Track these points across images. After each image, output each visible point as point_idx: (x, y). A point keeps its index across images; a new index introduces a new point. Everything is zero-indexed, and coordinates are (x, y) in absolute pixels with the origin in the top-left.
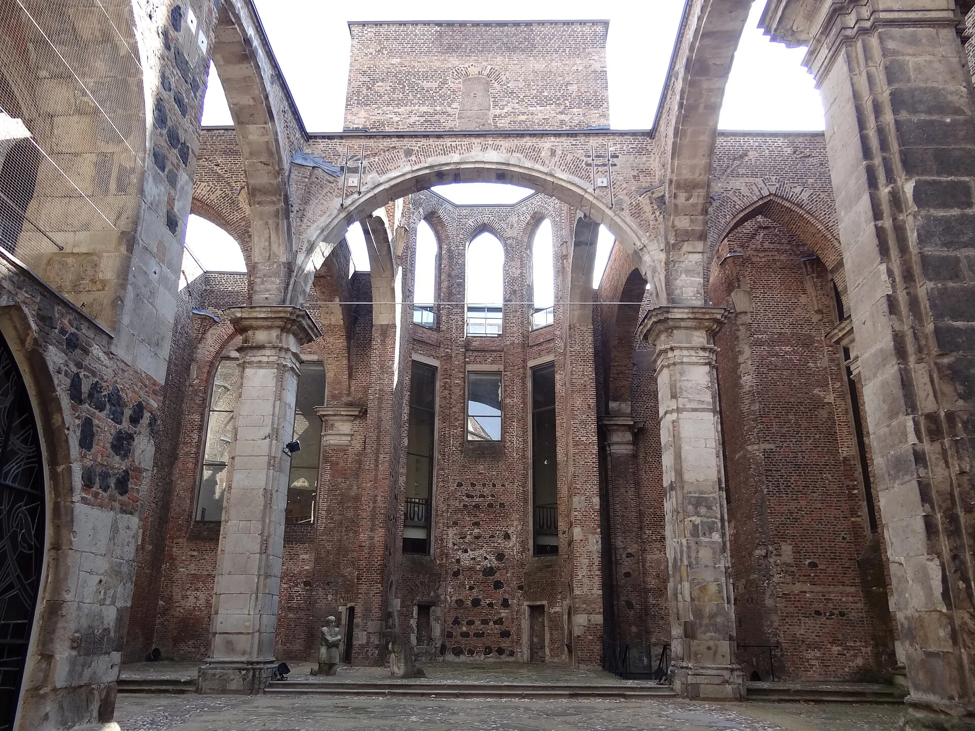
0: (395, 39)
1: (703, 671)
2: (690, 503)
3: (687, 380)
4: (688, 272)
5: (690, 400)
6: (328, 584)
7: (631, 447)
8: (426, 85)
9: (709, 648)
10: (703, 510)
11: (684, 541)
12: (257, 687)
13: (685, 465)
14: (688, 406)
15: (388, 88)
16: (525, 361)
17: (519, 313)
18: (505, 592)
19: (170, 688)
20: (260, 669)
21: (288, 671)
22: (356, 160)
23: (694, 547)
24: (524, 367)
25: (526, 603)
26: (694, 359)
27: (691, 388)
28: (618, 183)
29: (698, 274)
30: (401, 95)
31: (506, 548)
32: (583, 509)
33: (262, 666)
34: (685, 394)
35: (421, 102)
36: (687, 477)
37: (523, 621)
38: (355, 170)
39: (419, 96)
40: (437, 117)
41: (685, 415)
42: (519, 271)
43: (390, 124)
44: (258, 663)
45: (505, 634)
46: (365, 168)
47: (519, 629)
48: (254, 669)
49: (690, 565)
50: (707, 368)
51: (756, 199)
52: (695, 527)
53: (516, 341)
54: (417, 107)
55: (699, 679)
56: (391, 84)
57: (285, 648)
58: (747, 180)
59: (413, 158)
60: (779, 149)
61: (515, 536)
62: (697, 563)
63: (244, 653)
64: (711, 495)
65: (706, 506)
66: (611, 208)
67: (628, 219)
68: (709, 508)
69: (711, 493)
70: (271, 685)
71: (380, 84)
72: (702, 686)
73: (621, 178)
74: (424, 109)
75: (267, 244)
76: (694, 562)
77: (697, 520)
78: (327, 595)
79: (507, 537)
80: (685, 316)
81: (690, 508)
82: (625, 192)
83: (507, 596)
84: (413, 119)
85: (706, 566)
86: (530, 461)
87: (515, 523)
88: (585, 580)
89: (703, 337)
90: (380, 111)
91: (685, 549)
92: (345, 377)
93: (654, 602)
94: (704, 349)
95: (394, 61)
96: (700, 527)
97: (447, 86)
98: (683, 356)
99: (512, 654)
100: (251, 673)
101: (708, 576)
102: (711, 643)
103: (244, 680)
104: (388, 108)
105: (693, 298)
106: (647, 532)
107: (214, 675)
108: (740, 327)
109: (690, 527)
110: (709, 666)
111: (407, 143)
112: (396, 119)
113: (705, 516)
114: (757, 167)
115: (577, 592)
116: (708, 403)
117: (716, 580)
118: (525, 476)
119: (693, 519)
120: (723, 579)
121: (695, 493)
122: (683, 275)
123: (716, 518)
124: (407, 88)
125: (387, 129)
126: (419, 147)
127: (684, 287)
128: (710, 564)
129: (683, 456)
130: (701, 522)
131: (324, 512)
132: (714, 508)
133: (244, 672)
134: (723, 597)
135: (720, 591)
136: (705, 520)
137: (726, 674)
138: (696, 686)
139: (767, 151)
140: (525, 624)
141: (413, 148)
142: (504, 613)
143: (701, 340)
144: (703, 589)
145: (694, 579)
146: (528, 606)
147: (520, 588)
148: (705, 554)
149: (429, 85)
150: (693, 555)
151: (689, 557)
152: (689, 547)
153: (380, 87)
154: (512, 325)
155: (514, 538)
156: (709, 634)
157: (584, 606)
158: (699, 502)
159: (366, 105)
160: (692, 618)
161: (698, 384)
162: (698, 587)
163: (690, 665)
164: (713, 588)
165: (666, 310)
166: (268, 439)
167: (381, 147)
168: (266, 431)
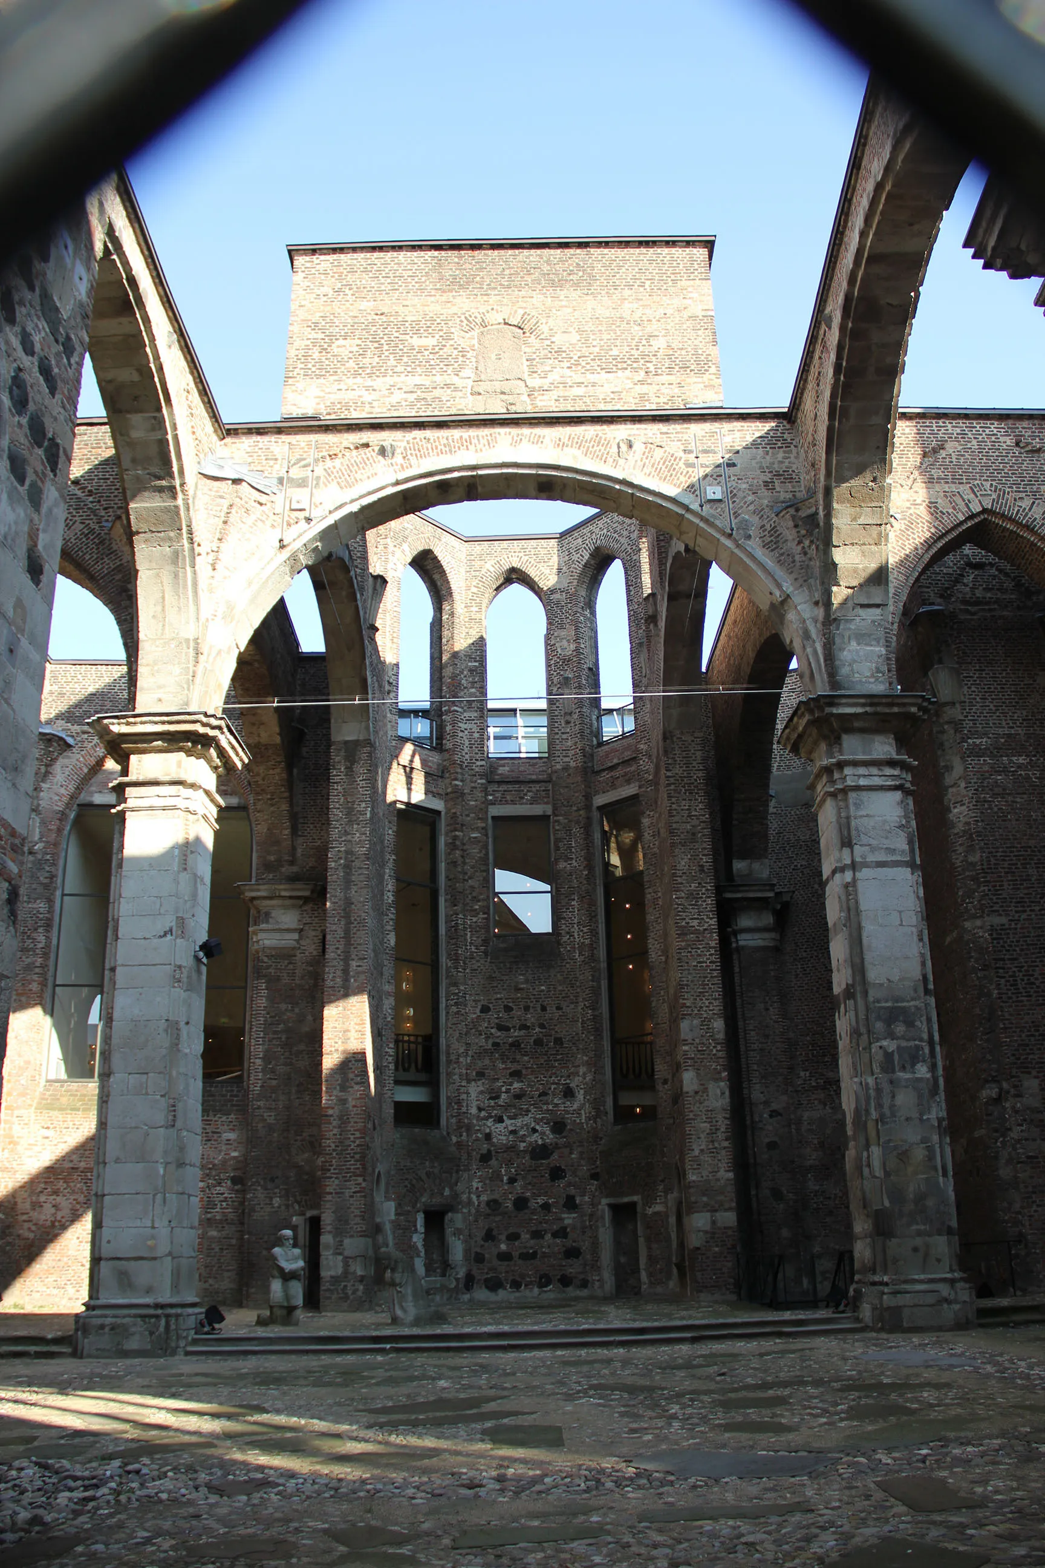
0: (366, 271)
1: (908, 1287)
2: (879, 1018)
3: (867, 816)
4: (861, 637)
5: (873, 849)
6: (272, 1180)
7: (773, 935)
8: (416, 341)
9: (915, 1250)
10: (900, 1029)
11: (871, 1081)
12: (173, 1344)
13: (868, 957)
14: (871, 858)
15: (355, 349)
16: (588, 797)
17: (575, 716)
18: (569, 1184)
19: (33, 1349)
20: (177, 1316)
21: (222, 1319)
22: (305, 466)
23: (886, 1087)
24: (588, 807)
25: (604, 1201)
26: (877, 781)
27: (874, 828)
28: (740, 494)
29: (878, 640)
30: (377, 359)
31: (567, 1112)
32: (697, 1041)
33: (179, 1311)
34: (864, 839)
35: (409, 369)
36: (874, 974)
37: (601, 1230)
38: (302, 483)
39: (405, 359)
40: (437, 393)
41: (864, 874)
42: (573, 647)
43: (358, 403)
44: (172, 1306)
45: (572, 1253)
46: (318, 478)
47: (595, 1244)
48: (168, 1316)
49: (882, 1119)
50: (898, 795)
51: (962, 518)
52: (888, 1056)
53: (572, 764)
54: (403, 378)
55: (900, 1300)
56: (359, 342)
57: (206, 1286)
58: (946, 488)
59: (399, 460)
60: (993, 439)
61: (582, 1092)
62: (893, 1115)
63: (149, 1291)
64: (912, 1003)
65: (905, 1022)
66: (730, 536)
67: (759, 553)
68: (910, 1024)
69: (913, 999)
70: (195, 1342)
71: (341, 342)
72: (906, 1312)
73: (744, 486)
74: (416, 380)
75: (159, 608)
76: (887, 1112)
77: (890, 1045)
78: (271, 1199)
79: (569, 1093)
80: (859, 710)
81: (879, 1026)
82: (752, 508)
83: (572, 1191)
84: (398, 396)
85: (907, 1119)
86: (603, 965)
87: (582, 1070)
88: (706, 1158)
89: (889, 744)
90: (343, 386)
91: (872, 1093)
92: (286, 832)
93: (817, 1188)
94: (891, 763)
95: (364, 305)
96: (896, 1057)
97: (451, 342)
98: (859, 776)
99: (584, 1284)
100: (163, 1322)
101: (912, 1135)
102: (918, 1241)
103: (151, 1333)
104: (355, 381)
105: (872, 680)
106: (802, 1074)
107: (102, 1327)
108: (946, 727)
109: (879, 1056)
110: (916, 1277)
111: (386, 437)
112: (367, 398)
113: (903, 1038)
114: (959, 466)
115: (692, 1177)
116: (903, 851)
117: (924, 1140)
118: (596, 992)
119: (885, 1043)
120: (935, 1138)
121: (886, 1001)
122: (854, 643)
123: (921, 1040)
124: (386, 347)
125: (355, 415)
126: (408, 442)
127: (855, 661)
128: (915, 1115)
129: (865, 941)
130: (899, 1047)
131: (258, 1062)
132: (918, 1023)
133: (153, 1320)
134: (935, 1169)
135: (931, 1158)
136: (904, 1044)
137: (945, 1290)
138: (896, 1311)
139: (974, 442)
140: (605, 1235)
141: (399, 444)
142: (569, 1219)
143: (887, 748)
144: (904, 1156)
145: (890, 1141)
146: (610, 1205)
147: (595, 1176)
148: (905, 1099)
149: (423, 342)
150: (886, 1101)
151: (879, 1106)
152: (879, 1090)
153: (345, 347)
154: (564, 736)
155: (580, 1096)
156: (914, 1227)
157: (705, 1199)
158: (894, 1015)
159: (319, 376)
160: (887, 1203)
161: (885, 822)
162: (895, 1153)
163: (886, 1279)
164: (919, 1154)
165: (827, 700)
166: (169, 937)
167: (345, 444)
168: (169, 922)
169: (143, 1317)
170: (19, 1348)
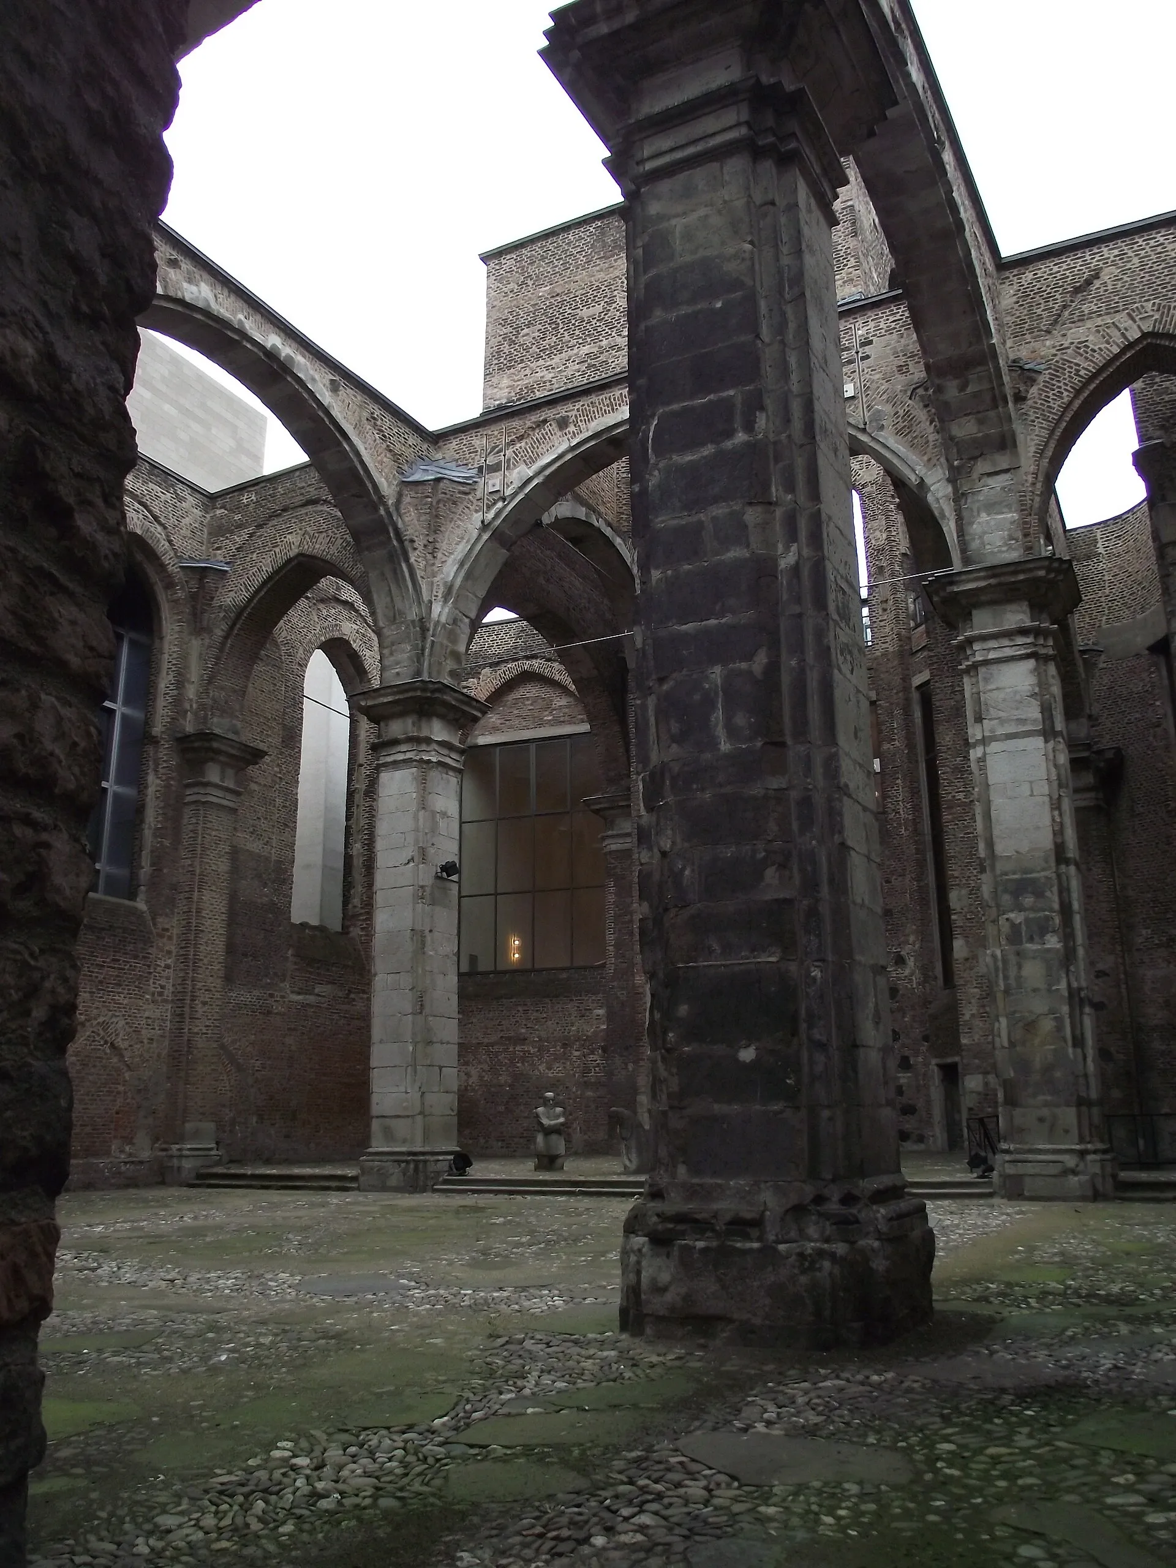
0: (543, 258)
1: (1030, 1157)
2: (1005, 891)
3: (997, 689)
4: (991, 507)
5: (1002, 721)
6: (627, 1048)
8: (585, 313)
9: (1041, 1120)
10: (1028, 900)
11: (998, 953)
12: (421, 1183)
13: (996, 832)
14: (1000, 731)
15: (537, 334)
16: (906, 679)
17: (891, 602)
18: (904, 1046)
19: (333, 1184)
20: (425, 1162)
21: (470, 1164)
22: (498, 452)
23: (1013, 959)
24: (906, 689)
25: (934, 1061)
26: (1009, 652)
27: (1004, 700)
28: (874, 386)
29: (1009, 506)
30: (554, 339)
31: (899, 979)
32: (966, 910)
33: (427, 1157)
34: (993, 713)
35: (580, 341)
36: (1000, 848)
37: (932, 1089)
38: (495, 468)
39: (577, 332)
40: (602, 358)
41: (994, 747)
42: (885, 536)
43: (542, 383)
44: (423, 1154)
45: (908, 1110)
46: (509, 460)
47: (928, 1102)
48: (417, 1162)
49: (1007, 992)
50: (1031, 663)
51: (1116, 350)
52: (1015, 927)
53: (891, 649)
54: (576, 351)
55: (1021, 1169)
56: (540, 327)
57: (586, 1137)
58: (1099, 322)
59: (572, 428)
60: (1159, 249)
61: (912, 959)
62: (1020, 986)
63: (404, 1141)
64: (1043, 874)
65: (1033, 893)
66: (864, 430)
67: (892, 442)
68: (1039, 894)
69: (1044, 870)
71: (526, 331)
72: (1027, 1180)
73: (877, 376)
74: (586, 349)
75: (388, 599)
76: (1012, 982)
77: (1017, 917)
78: (626, 1064)
79: (900, 961)
80: (982, 584)
81: (1006, 899)
82: (885, 397)
83: (907, 1052)
84: (573, 367)
85: (1035, 990)
86: (928, 838)
87: (912, 938)
89: (1024, 612)
90: (528, 372)
91: (1000, 964)
93: (1163, 1047)
94: (1023, 632)
95: (543, 291)
96: (1024, 927)
97: (614, 305)
98: (989, 650)
99: (921, 1139)
100: (412, 1166)
101: (1038, 1006)
102: (1045, 1112)
103: (404, 1175)
104: (538, 363)
105: (1004, 549)
106: (1144, 932)
107: (372, 1168)
109: (1006, 928)
110: (1040, 1147)
111: (562, 410)
112: (549, 376)
113: (1032, 909)
114: (1116, 292)
115: (964, 1041)
116: (1035, 720)
117: (1052, 1012)
118: (921, 864)
119: (1012, 915)
120: (1065, 1009)
121: (1014, 874)
122: (984, 515)
123: (1052, 910)
124: (561, 326)
125: (538, 394)
126: (578, 410)
127: (985, 533)
128: (1041, 985)
129: (993, 813)
130: (1027, 920)
131: (611, 948)
132: (1048, 894)
133: (403, 1165)
134: (1064, 1039)
135: (1059, 1028)
136: (1032, 915)
137: (1070, 1161)
138: (1018, 1179)
139: (1136, 260)
140: (936, 1092)
141: (569, 414)
142: (904, 1078)
143: (1021, 616)
144: (1030, 1026)
145: (1015, 1012)
146: (938, 1065)
147: (926, 1038)
148: (1033, 972)
149: (591, 311)
150: (1013, 972)
151: (1006, 978)
152: (1005, 961)
153: (528, 335)
154: (882, 624)
155: (911, 962)
156: (1041, 1098)
157: (977, 1061)
158: (1023, 887)
159: (509, 368)
160: (1012, 1074)
161: (1016, 692)
162: (1021, 1024)
163: (1012, 1147)
164: (1047, 1025)
165: (947, 580)
166: (412, 864)
167: (529, 424)
168: (408, 853)
169: (399, 1162)
170: (327, 1184)
